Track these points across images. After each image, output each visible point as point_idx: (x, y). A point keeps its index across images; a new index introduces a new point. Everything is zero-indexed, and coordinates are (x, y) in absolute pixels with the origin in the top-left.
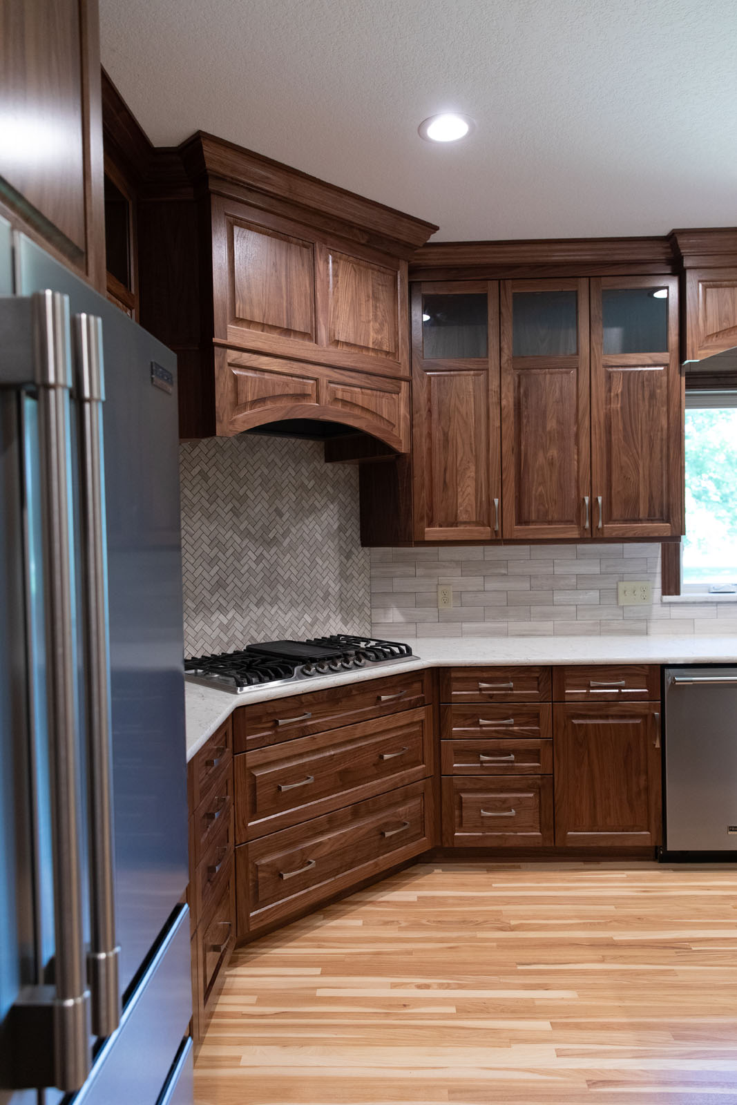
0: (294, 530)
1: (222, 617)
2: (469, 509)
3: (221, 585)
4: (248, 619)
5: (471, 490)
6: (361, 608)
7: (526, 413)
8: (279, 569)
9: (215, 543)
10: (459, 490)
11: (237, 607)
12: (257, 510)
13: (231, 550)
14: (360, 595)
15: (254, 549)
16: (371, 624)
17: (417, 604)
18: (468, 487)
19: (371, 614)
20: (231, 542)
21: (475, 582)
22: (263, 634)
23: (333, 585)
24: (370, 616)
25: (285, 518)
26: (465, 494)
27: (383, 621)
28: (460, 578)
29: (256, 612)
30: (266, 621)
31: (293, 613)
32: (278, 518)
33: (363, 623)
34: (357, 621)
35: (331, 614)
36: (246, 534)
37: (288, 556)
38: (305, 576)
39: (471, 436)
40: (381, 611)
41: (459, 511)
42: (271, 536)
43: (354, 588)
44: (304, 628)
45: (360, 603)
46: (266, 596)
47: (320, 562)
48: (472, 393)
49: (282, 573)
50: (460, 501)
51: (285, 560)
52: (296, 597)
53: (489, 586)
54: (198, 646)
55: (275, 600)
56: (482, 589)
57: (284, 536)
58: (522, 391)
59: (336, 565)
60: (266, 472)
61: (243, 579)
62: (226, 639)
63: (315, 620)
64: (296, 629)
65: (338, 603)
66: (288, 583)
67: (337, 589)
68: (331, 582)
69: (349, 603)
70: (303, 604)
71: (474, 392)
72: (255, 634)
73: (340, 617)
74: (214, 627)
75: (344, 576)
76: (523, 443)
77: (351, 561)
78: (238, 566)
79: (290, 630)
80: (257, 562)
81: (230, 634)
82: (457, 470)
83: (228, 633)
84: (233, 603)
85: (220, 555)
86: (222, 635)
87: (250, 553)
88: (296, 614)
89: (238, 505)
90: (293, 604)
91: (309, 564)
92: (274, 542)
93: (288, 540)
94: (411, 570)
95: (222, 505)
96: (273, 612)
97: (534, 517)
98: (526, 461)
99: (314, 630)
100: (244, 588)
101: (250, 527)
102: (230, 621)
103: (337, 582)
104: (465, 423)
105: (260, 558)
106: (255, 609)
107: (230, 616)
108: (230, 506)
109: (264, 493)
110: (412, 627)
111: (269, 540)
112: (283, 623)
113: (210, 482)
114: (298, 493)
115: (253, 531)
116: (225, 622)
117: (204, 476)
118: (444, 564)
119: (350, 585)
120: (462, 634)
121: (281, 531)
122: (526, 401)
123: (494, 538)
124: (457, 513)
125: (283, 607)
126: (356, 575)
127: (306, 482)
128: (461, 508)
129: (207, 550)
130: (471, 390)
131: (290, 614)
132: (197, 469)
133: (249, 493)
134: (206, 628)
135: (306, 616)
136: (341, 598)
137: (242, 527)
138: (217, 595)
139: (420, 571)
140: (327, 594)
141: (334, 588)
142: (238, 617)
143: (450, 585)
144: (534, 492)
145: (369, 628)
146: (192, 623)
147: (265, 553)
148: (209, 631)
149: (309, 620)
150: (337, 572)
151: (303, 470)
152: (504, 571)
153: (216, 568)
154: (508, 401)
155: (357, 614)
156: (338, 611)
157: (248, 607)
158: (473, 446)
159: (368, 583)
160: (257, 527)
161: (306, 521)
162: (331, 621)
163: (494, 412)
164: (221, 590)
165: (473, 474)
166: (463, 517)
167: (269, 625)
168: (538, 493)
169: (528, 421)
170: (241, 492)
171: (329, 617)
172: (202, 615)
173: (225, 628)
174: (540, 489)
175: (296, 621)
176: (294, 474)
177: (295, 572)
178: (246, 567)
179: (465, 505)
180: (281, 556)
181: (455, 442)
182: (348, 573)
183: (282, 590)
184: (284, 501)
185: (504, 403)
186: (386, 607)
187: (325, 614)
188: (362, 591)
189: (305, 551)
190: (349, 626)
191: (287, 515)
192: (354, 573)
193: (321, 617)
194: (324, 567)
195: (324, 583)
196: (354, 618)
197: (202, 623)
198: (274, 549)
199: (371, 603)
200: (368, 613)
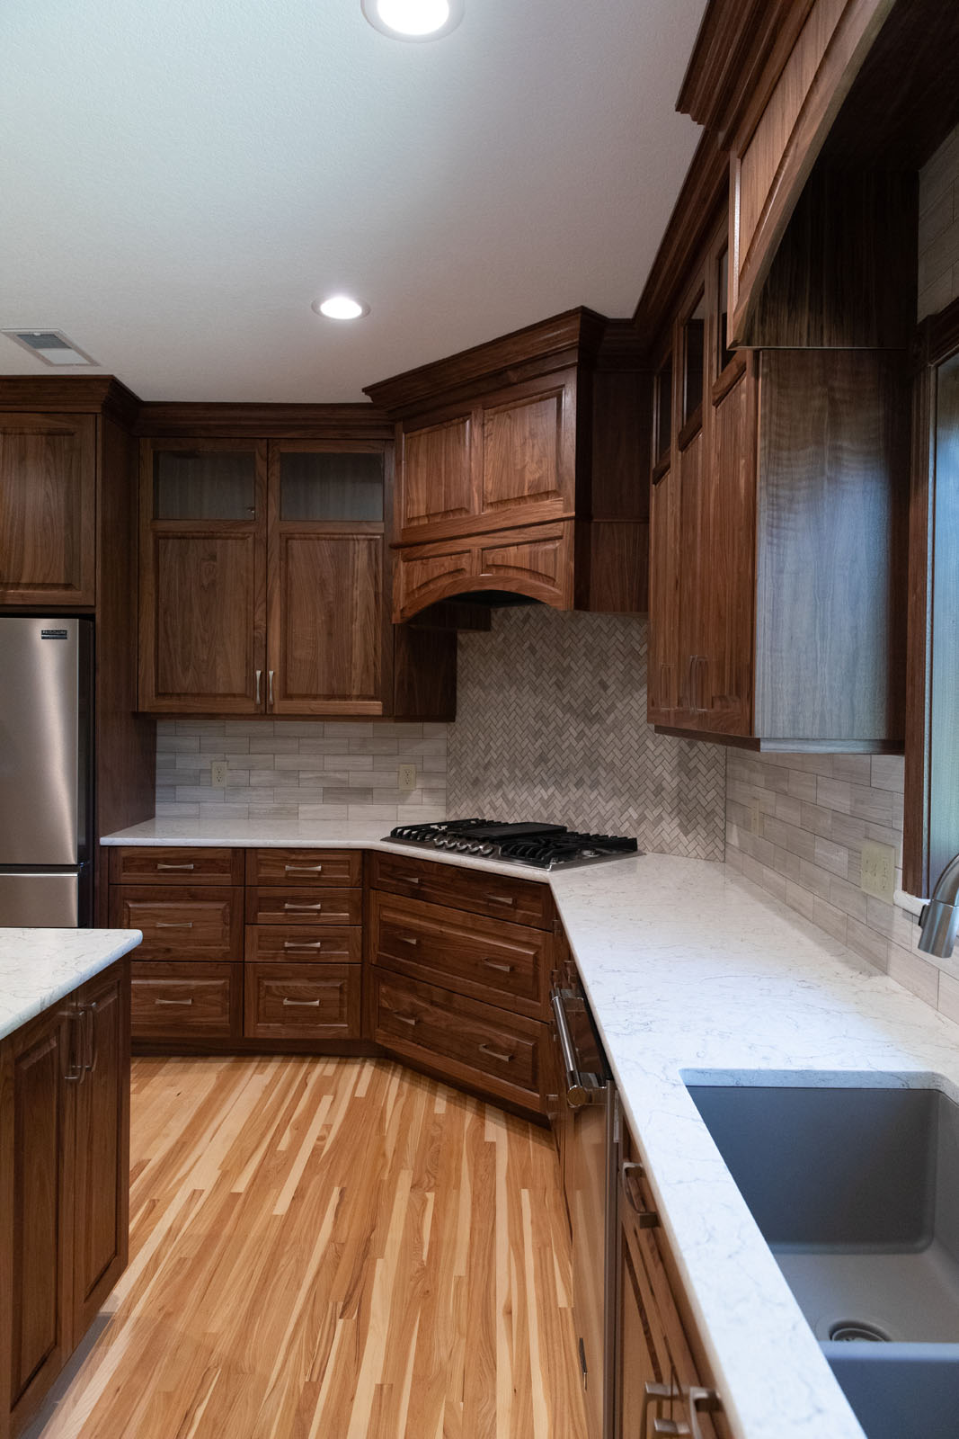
0: (619, 705)
1: (543, 791)
3: (542, 759)
4: (567, 798)
6: (710, 815)
8: (601, 750)
9: (540, 716)
11: (557, 784)
12: (580, 683)
13: (553, 724)
14: (709, 797)
15: (575, 724)
16: (725, 843)
19: (725, 829)
20: (553, 716)
23: (668, 778)
24: (725, 832)
25: (610, 691)
27: (730, 841)
29: (575, 794)
30: (585, 805)
31: (615, 803)
32: (602, 692)
33: (712, 838)
34: (704, 833)
35: (665, 815)
36: (568, 708)
37: (612, 736)
38: (632, 762)
40: (730, 825)
42: (594, 711)
43: (699, 786)
44: (627, 824)
45: (708, 809)
46: (586, 778)
47: (652, 747)
49: (604, 754)
51: (608, 741)
52: (619, 785)
55: (595, 785)
57: (608, 712)
59: (675, 752)
60: (590, 640)
61: (564, 756)
63: (642, 819)
64: (618, 823)
65: (676, 801)
66: (611, 767)
67: (674, 784)
68: (666, 775)
69: (691, 806)
70: (627, 795)
72: (573, 817)
73: (677, 821)
74: (536, 799)
75: (684, 768)
77: (695, 750)
78: (559, 741)
79: (611, 822)
80: (578, 739)
81: (550, 809)
84: (553, 779)
85: (544, 728)
87: (571, 729)
88: (619, 805)
89: (561, 678)
90: (616, 793)
92: (592, 719)
93: (612, 717)
95: (547, 677)
96: (592, 797)
99: (641, 830)
100: (565, 765)
101: (572, 701)
102: (550, 798)
103: (675, 774)
105: (581, 735)
106: (574, 790)
107: (551, 790)
108: (554, 679)
109: (587, 664)
110: (741, 857)
111: (591, 716)
112: (603, 812)
113: (538, 656)
114: (626, 662)
115: (575, 706)
116: (546, 797)
117: (532, 649)
119: (694, 782)
121: (605, 706)
125: (604, 794)
126: (704, 771)
127: (637, 648)
129: (533, 722)
131: (611, 803)
132: (527, 645)
133: (572, 664)
134: (530, 799)
135: (631, 810)
136: (681, 798)
137: (565, 701)
138: (539, 769)
140: (659, 790)
141: (671, 782)
142: (558, 795)
145: (722, 847)
146: (519, 791)
147: (586, 730)
148: (532, 803)
149: (635, 816)
150: (675, 762)
151: (634, 633)
153: (540, 741)
155: (704, 824)
156: (675, 813)
157: (567, 786)
159: (722, 783)
160: (579, 701)
161: (636, 695)
162: (664, 824)
164: (543, 764)
170: (565, 665)
171: (660, 819)
172: (526, 786)
173: (546, 804)
175: (617, 813)
176: (622, 639)
177: (619, 755)
178: (567, 744)
180: (604, 734)
182: (691, 765)
183: (603, 774)
184: (610, 672)
187: (656, 813)
188: (713, 793)
189: (632, 731)
190: (691, 836)
191: (613, 688)
192: (701, 767)
193: (651, 815)
194: (657, 753)
195: (656, 773)
196: (698, 827)
197: (526, 794)
198: (597, 726)
199: (725, 812)
200: (722, 828)
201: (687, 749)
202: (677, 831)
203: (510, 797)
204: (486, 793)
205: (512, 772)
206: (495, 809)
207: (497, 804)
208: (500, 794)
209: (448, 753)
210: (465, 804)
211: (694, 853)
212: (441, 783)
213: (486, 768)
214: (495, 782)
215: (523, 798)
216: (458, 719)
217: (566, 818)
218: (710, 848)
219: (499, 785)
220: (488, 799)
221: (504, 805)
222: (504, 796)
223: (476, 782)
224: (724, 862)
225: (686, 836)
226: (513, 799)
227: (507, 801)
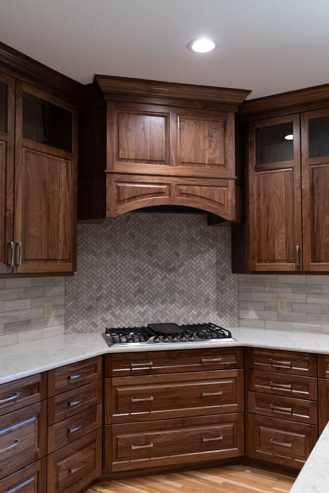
0: (186, 263)
1: (140, 308)
2: (282, 252)
3: (140, 291)
4: (156, 310)
5: (283, 241)
6: (231, 309)
7: (317, 192)
8: (176, 284)
10: (276, 241)
11: (150, 303)
12: (163, 253)
13: (147, 273)
14: (231, 301)
15: (160, 273)
16: (239, 318)
17: (265, 309)
18: (281, 238)
19: (239, 313)
20: (147, 269)
21: (300, 297)
22: (165, 319)
23: (212, 295)
24: (238, 314)
25: (180, 257)
26: (280, 243)
27: (245, 317)
28: (291, 294)
29: (161, 307)
30: (167, 312)
31: (185, 309)
32: (176, 257)
33: (233, 317)
34: (229, 316)
35: (210, 311)
36: (157, 265)
37: (182, 277)
38: (193, 289)
39: (283, 208)
40: (245, 311)
41: (276, 254)
42: (172, 266)
43: (227, 297)
44: (191, 318)
45: (231, 306)
46: (167, 299)
47: (203, 281)
48: (284, 182)
49: (178, 286)
50: (276, 247)
51: (180, 280)
52: (187, 300)
53: (310, 300)
54: (126, 322)
55: (173, 301)
56: (305, 301)
57: (180, 266)
58: (315, 178)
59: (215, 282)
60: (169, 232)
61: (154, 289)
62: (143, 320)
63: (199, 314)
64: (187, 318)
65: (216, 304)
66: (182, 292)
67: (215, 297)
68: (210, 293)
69: (223, 305)
70: (191, 304)
71: (285, 181)
72: (160, 319)
73: (216, 313)
74: (136, 313)
75: (219, 289)
76: (316, 211)
77: (224, 282)
78: (150, 281)
79: (182, 318)
80: (163, 280)
81: (145, 317)
82: (274, 228)
83: (144, 316)
84: (147, 301)
85: (140, 276)
86: (140, 317)
87: (158, 275)
88: (187, 309)
89: (151, 250)
90: (185, 304)
91: (195, 282)
92: (174, 269)
93: (182, 269)
94: (262, 288)
95: (142, 250)
96: (172, 307)
97: (323, 257)
98: (318, 222)
99: (199, 319)
100: (154, 294)
101: (158, 262)
102: (145, 311)
103: (215, 293)
104: (279, 200)
105: (164, 278)
106: (161, 305)
107: (145, 308)
108: (147, 250)
109: (167, 243)
110: (262, 322)
111: (170, 269)
112: (178, 314)
113: (136, 239)
114: (189, 243)
115: (160, 264)
116: (143, 311)
117: (132, 235)
118: (281, 285)
119: (224, 295)
120: (293, 329)
121: (178, 264)
122: (318, 185)
123: (297, 270)
124: (274, 254)
125: (178, 305)
126: (229, 290)
127: (195, 237)
128: (277, 252)
129: (133, 273)
130: (283, 181)
131: (182, 309)
132: (128, 232)
133: (158, 244)
134: (131, 313)
135: (193, 311)
136: (218, 302)
137: (154, 262)
138: (138, 297)
139: (267, 289)
140: (207, 300)
141: (213, 296)
142: (150, 308)
143: (285, 298)
144: (323, 242)
145: (237, 321)
146: (124, 310)
147: (167, 275)
148: (133, 315)
149: (195, 313)
150: (215, 287)
151: (193, 230)
152: (319, 291)
153: (138, 283)
154: (306, 185)
155: (229, 312)
156: (215, 310)
157: (156, 303)
158: (285, 214)
159: (237, 294)
160: (163, 262)
161: (195, 259)
162: (210, 315)
163: (298, 193)
164: (140, 294)
165: (284, 231)
166: (278, 257)
167: (169, 314)
168: (325, 242)
169: (319, 197)
170: (154, 243)
171: (209, 312)
172: (129, 306)
173: (142, 314)
174: (327, 240)
175: (187, 313)
176: (186, 233)
177: (187, 286)
178: (156, 283)
179: (280, 249)
180: (178, 277)
181: (273, 212)
182: (223, 288)
183: (178, 296)
184: (180, 248)
185: (303, 187)
186: (247, 310)
187: (206, 311)
188: (233, 298)
189: (193, 275)
190: (223, 319)
191: (182, 255)
192: (227, 288)
193: (203, 312)
194: (206, 284)
195: (206, 293)
196: (227, 314)
197: (129, 310)
198: (173, 273)
199: (239, 306)
200: (237, 313)
201: (220, 281)
202: (217, 317)
203: (117, 313)
204: (99, 313)
205: (118, 300)
206: (105, 321)
207: (107, 318)
208: (110, 312)
209: (66, 293)
210: (81, 322)
212: (62, 312)
213: (98, 299)
214: (106, 306)
217: (156, 320)
218: (232, 322)
219: (109, 307)
221: (113, 319)
222: (113, 314)
223: (90, 308)
224: (239, 326)
225: (221, 319)
226: (119, 314)
227: (115, 316)
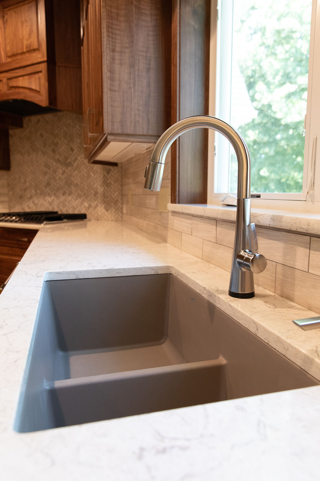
0: (79, 158)
1: (49, 198)
3: (48, 184)
4: (59, 201)
6: (116, 202)
8: (72, 178)
9: (47, 166)
11: (55, 195)
12: (62, 149)
13: (52, 169)
14: (116, 194)
15: (61, 168)
16: (122, 213)
20: (52, 165)
22: (65, 209)
23: (99, 188)
24: (122, 208)
25: (75, 152)
29: (62, 198)
30: (67, 203)
31: (79, 201)
32: (71, 152)
33: (117, 211)
34: (114, 210)
35: (99, 204)
36: (58, 161)
37: (76, 172)
38: (85, 182)
42: (69, 161)
43: (112, 190)
44: (84, 209)
45: (116, 200)
46: (66, 191)
47: (92, 175)
49: (73, 180)
51: (75, 174)
52: (80, 192)
55: (70, 194)
57: (75, 161)
59: (102, 176)
60: (66, 129)
61: (57, 182)
63: (90, 206)
64: (80, 209)
65: (103, 198)
66: (76, 185)
67: (102, 190)
68: (99, 187)
69: (109, 199)
70: (83, 197)
72: (62, 208)
73: (103, 206)
75: (106, 183)
77: (110, 175)
78: (55, 176)
79: (77, 209)
80: (63, 174)
81: (53, 205)
84: (53, 193)
85: (48, 171)
87: (59, 170)
89: (54, 147)
90: (79, 196)
91: (86, 175)
92: (68, 165)
93: (76, 163)
95: (48, 147)
96: (69, 199)
99: (89, 211)
100: (57, 186)
103: (102, 186)
105: (64, 172)
106: (62, 196)
107: (52, 198)
108: (51, 148)
109: (65, 140)
112: (74, 205)
113: (44, 138)
114: (81, 138)
115: (60, 159)
116: (51, 201)
117: (42, 135)
119: (109, 189)
121: (73, 159)
125: (74, 197)
126: (113, 184)
129: (43, 168)
131: (77, 201)
132: (39, 133)
133: (59, 141)
134: (44, 202)
135: (85, 203)
136: (104, 196)
137: (56, 158)
138: (47, 189)
140: (96, 193)
141: (101, 190)
142: (55, 199)
145: (121, 215)
146: (39, 199)
147: (66, 170)
148: (45, 204)
149: (87, 205)
150: (102, 181)
153: (47, 176)
155: (114, 206)
156: (102, 203)
157: (59, 195)
159: (120, 188)
160: (62, 157)
162: (98, 208)
164: (48, 186)
167: (68, 205)
170: (55, 141)
171: (97, 206)
172: (42, 197)
173: (51, 203)
175: (80, 205)
176: (78, 128)
177: (80, 180)
178: (58, 177)
180: (73, 171)
182: (108, 182)
183: (74, 188)
184: (74, 144)
187: (95, 203)
188: (117, 193)
189: (85, 169)
190: (109, 212)
191: (76, 151)
192: (112, 182)
193: (93, 204)
194: (95, 178)
195: (95, 186)
196: (112, 208)
197: (42, 200)
198: (70, 168)
199: (122, 200)
200: (121, 206)
201: (106, 175)
202: (104, 210)
204: (25, 201)
205: (36, 191)
207: (30, 205)
208: (31, 201)
209: (8, 185)
211: (110, 219)
212: (5, 199)
213: (25, 190)
214: (29, 196)
215: (41, 202)
216: (12, 169)
217: (59, 209)
218: (116, 216)
219: (31, 198)
220: (26, 204)
222: (33, 202)
223: (21, 197)
224: (122, 221)
225: (107, 212)
226: (37, 203)
227: (34, 204)
